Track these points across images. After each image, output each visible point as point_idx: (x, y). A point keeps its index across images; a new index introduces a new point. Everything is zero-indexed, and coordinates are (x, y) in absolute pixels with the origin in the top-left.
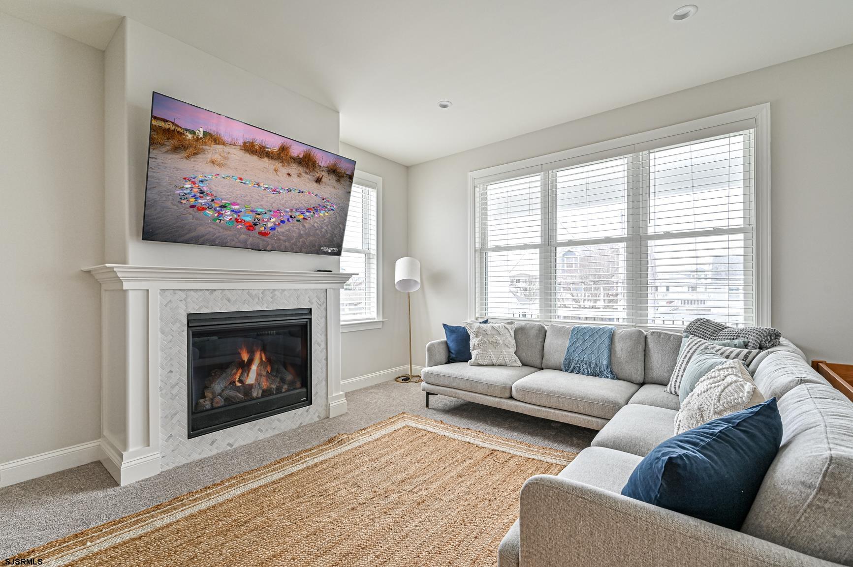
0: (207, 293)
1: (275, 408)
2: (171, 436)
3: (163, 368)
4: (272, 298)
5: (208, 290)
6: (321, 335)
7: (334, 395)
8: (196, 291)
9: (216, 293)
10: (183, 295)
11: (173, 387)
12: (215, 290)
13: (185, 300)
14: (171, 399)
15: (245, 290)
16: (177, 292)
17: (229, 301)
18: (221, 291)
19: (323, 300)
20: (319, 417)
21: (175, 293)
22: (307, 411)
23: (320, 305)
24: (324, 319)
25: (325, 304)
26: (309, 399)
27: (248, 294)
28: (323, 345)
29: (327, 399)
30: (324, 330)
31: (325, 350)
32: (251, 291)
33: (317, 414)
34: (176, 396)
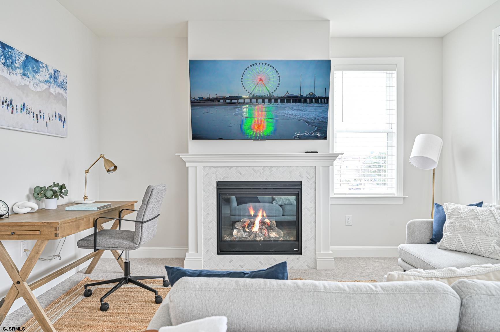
0: (228, 169)
1: (273, 250)
2: (208, 251)
3: (204, 211)
4: (270, 173)
5: (228, 167)
6: (310, 202)
7: (322, 252)
8: (221, 167)
9: (232, 169)
10: (214, 169)
11: (209, 223)
12: (232, 167)
13: (216, 172)
14: (209, 229)
15: (250, 167)
16: (211, 168)
17: (241, 174)
18: (236, 168)
19: (312, 174)
20: (307, 266)
21: (210, 169)
22: (298, 259)
23: (310, 179)
24: (313, 190)
25: (314, 178)
26: (300, 250)
27: (253, 169)
28: (312, 211)
29: (316, 254)
30: (313, 199)
31: (314, 215)
32: (255, 168)
33: (306, 264)
34: (211, 228)
